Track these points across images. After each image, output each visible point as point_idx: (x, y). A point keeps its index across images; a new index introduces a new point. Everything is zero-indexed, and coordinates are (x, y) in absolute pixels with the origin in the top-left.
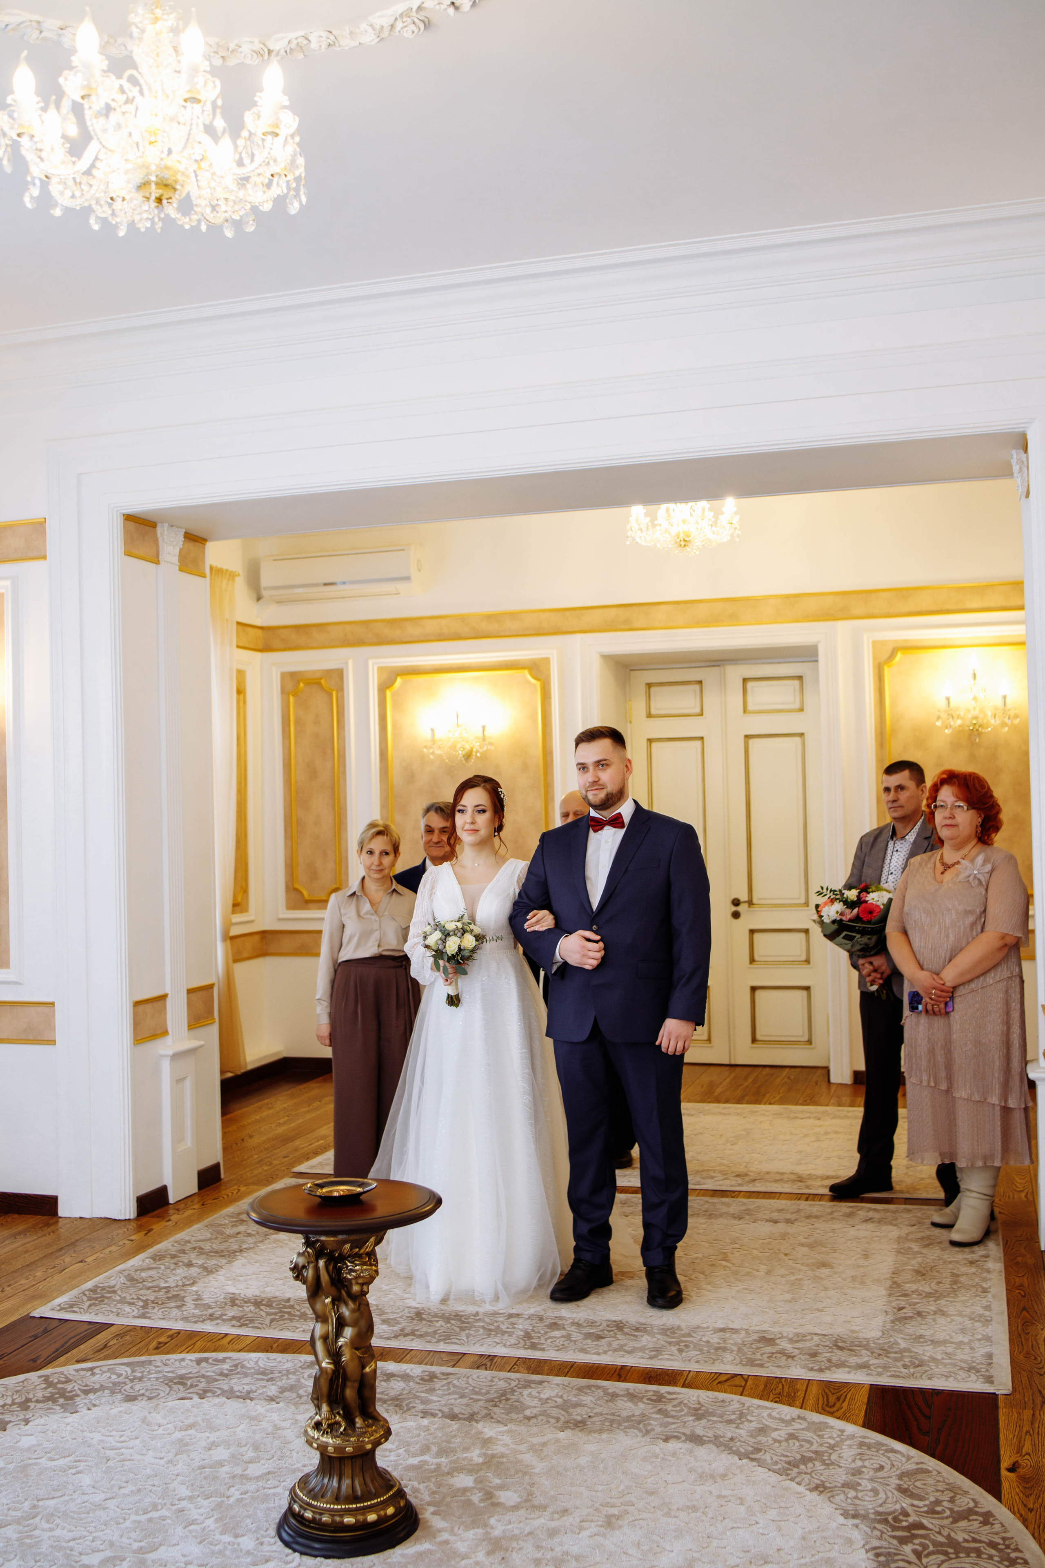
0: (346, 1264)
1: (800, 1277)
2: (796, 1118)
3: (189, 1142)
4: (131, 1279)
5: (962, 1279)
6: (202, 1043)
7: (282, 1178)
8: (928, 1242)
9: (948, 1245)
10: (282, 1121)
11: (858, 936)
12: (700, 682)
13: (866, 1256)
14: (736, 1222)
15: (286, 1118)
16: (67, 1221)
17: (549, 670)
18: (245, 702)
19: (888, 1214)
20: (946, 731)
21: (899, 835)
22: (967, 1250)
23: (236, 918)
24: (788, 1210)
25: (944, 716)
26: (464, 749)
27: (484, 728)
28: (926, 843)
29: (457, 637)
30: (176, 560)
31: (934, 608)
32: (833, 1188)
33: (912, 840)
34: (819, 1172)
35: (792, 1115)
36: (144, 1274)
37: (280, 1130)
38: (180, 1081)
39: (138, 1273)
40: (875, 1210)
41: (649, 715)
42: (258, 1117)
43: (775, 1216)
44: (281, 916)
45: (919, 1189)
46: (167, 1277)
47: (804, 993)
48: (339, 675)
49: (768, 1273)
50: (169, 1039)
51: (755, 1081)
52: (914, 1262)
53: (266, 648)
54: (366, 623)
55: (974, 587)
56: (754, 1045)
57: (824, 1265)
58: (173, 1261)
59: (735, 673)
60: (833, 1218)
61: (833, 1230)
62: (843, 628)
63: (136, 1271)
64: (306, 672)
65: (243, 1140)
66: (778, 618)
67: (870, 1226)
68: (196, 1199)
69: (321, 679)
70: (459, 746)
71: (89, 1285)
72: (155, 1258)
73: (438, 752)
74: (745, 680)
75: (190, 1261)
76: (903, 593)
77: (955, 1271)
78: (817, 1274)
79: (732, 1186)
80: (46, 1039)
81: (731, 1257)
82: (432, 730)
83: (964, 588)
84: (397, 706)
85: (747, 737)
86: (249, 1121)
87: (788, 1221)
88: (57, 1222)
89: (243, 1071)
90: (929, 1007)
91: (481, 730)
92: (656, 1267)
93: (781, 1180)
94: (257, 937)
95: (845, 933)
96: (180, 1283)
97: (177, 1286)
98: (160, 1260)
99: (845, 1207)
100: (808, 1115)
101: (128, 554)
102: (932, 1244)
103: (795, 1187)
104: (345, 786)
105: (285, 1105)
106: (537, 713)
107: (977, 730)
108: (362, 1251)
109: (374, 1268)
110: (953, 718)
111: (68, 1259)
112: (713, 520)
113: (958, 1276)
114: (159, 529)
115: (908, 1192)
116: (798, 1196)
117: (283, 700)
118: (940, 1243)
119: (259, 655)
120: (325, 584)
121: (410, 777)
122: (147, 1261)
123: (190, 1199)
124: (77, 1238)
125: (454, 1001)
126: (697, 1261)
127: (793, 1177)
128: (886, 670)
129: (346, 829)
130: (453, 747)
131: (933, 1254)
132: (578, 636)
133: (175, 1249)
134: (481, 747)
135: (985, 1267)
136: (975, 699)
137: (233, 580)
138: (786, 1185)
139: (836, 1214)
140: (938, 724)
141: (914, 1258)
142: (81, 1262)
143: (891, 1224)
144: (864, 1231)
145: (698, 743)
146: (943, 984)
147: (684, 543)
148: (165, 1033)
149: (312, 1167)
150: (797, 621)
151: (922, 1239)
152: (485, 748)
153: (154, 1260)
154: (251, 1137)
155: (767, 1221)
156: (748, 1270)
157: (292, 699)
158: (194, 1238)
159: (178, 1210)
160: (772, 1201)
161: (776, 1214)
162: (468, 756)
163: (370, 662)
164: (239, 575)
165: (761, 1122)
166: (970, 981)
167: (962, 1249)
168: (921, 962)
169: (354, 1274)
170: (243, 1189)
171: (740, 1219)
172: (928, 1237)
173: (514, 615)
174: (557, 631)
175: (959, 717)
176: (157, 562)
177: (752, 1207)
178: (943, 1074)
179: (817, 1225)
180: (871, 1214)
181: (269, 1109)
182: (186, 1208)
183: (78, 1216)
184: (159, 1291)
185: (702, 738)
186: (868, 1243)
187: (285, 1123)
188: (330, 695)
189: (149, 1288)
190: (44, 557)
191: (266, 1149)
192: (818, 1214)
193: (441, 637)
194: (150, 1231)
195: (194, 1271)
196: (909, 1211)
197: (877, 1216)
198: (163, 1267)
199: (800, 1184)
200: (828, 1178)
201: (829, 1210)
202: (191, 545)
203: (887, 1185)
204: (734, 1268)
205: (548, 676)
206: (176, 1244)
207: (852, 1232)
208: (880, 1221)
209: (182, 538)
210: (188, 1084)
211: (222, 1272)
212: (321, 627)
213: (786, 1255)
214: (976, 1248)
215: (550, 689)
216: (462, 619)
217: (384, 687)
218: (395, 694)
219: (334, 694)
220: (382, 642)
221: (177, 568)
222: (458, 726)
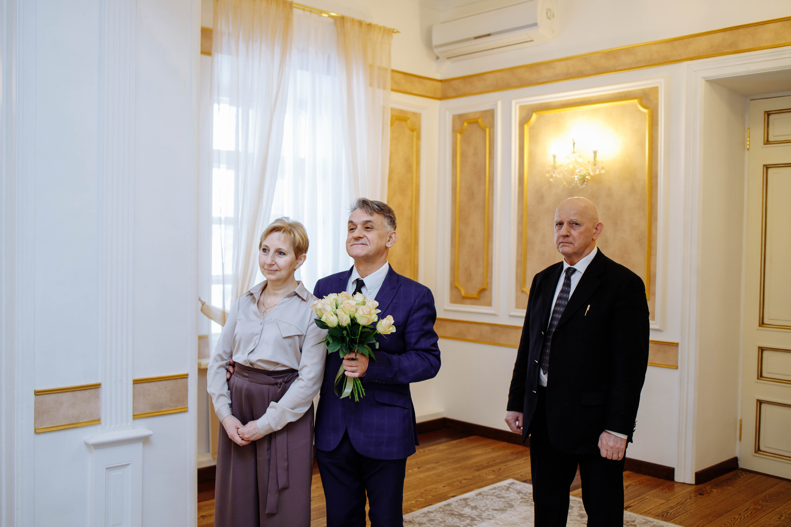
17: (657, 98)
18: (418, 138)
26: (579, 173)
27: (595, 153)
29: (581, 74)
41: (767, 142)
44: (447, 308)
48: (490, 114)
53: (444, 97)
54: (512, 70)
64: (469, 114)
69: (479, 118)
73: (559, 176)
84: (533, 138)
91: (593, 155)
104: (493, 206)
119: (437, 103)
120: (476, 38)
121: (540, 198)
129: (492, 241)
130: (573, 172)
132: (686, 63)
134: (594, 171)
137: (390, 35)
152: (597, 172)
157: (459, 136)
162: (581, 180)
163: (514, 102)
164: (396, 32)
173: (628, 51)
174: (666, 62)
188: (485, 131)
193: (568, 76)
205: (657, 104)
215: (657, 116)
216: (585, 58)
217: (524, 122)
218: (531, 128)
219: (487, 130)
220: (523, 84)
222: (574, 153)
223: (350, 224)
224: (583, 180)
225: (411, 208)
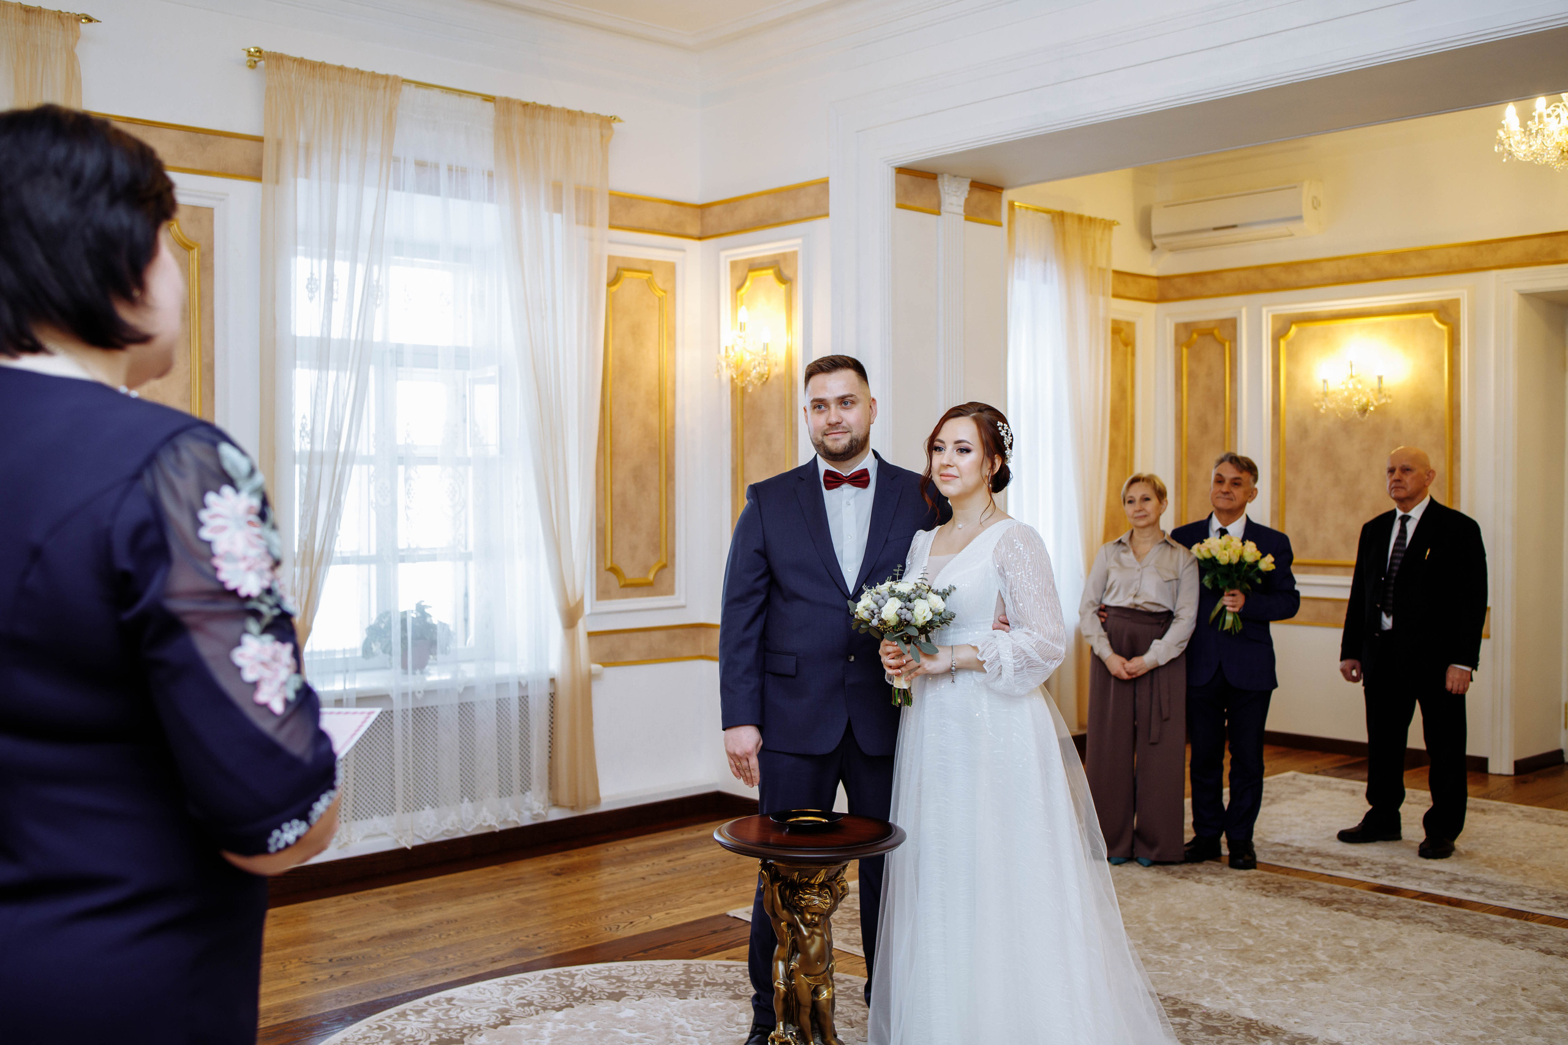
17: (1458, 313)
18: (1133, 354)
27: (1380, 378)
29: (1357, 279)
30: (961, 210)
48: (1232, 324)
53: (1162, 299)
54: (1261, 268)
64: (1200, 322)
70: (1355, 400)
73: (1331, 406)
82: (1325, 382)
84: (1291, 356)
91: (1376, 380)
101: (900, 206)
106: (1443, 363)
114: (940, 180)
117: (1176, 353)
119: (1153, 307)
120: (1216, 229)
121: (1303, 432)
130: (1348, 400)
132: (1494, 272)
134: (1378, 401)
137: (1110, 229)
147: (1566, 153)
152: (1383, 402)
157: (1185, 351)
163: (1264, 310)
164: (1126, 224)
171: (1508, 943)
173: (1421, 253)
174: (1469, 269)
176: (938, 213)
188: (1223, 346)
190: (827, 215)
193: (1342, 280)
202: (979, 195)
205: (1458, 320)
209: (966, 187)
212: (1216, 273)
215: (1459, 333)
216: (1363, 258)
217: (1277, 338)
218: (1289, 344)
219: (1227, 344)
220: (1277, 287)
221: (962, 218)
222: (1352, 377)
223: (1218, 477)
224: (1364, 410)
225: (1125, 446)
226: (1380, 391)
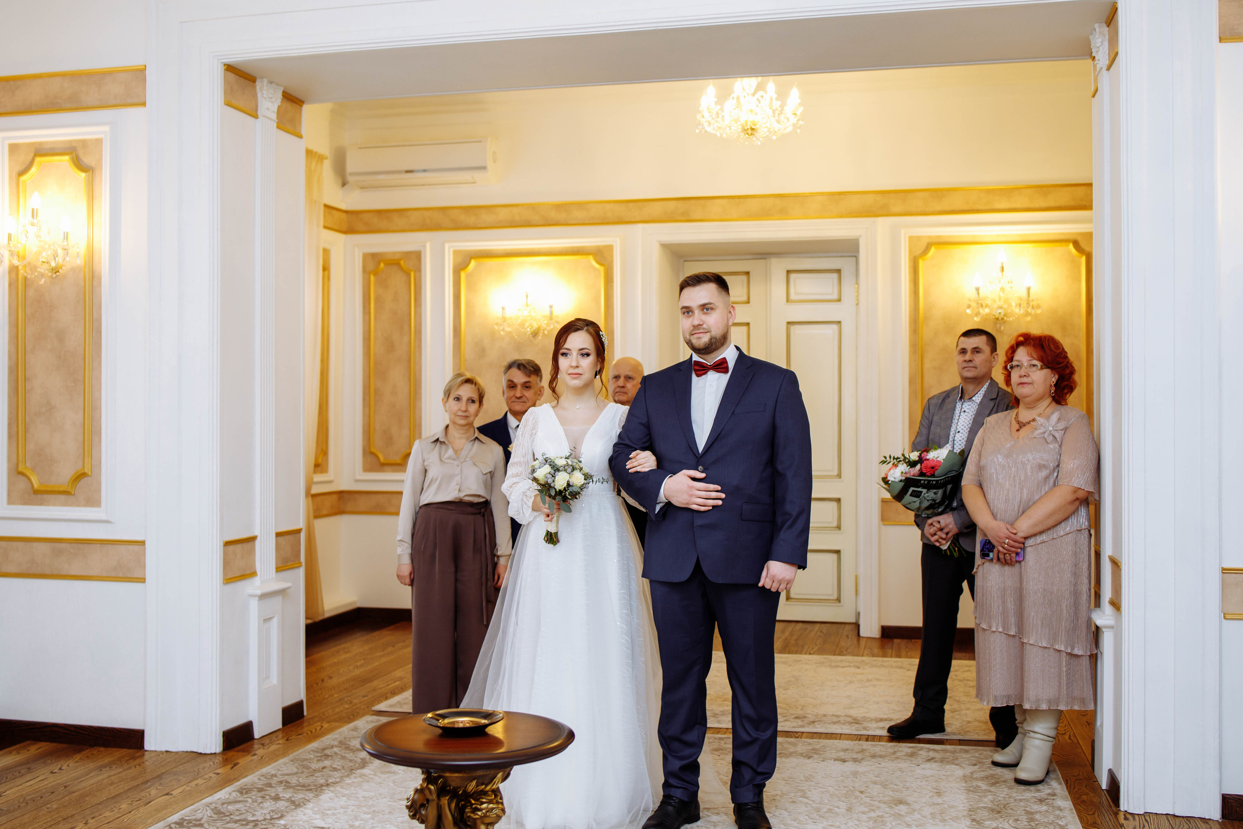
0: (470, 802)
1: (880, 814)
2: (838, 666)
3: (274, 680)
4: (217, 812)
5: (1037, 816)
6: (289, 585)
7: (363, 715)
8: (995, 782)
9: (1013, 783)
10: (359, 664)
11: (924, 491)
12: (748, 273)
13: (939, 794)
14: (806, 761)
15: (363, 661)
16: (153, 754)
17: (612, 256)
18: (329, 279)
19: (948, 754)
20: (975, 319)
21: (967, 397)
22: (1032, 788)
23: (317, 478)
24: (852, 750)
25: (974, 304)
26: (532, 327)
27: (551, 307)
28: (992, 404)
29: (528, 224)
30: (274, 116)
31: (966, 208)
32: (891, 730)
33: (978, 402)
34: (872, 715)
35: (833, 664)
36: (230, 807)
37: (357, 672)
38: (267, 620)
39: (225, 806)
40: (934, 750)
42: (336, 660)
43: (842, 755)
44: (358, 477)
45: (969, 732)
46: (255, 811)
47: (835, 556)
48: (417, 257)
49: (849, 809)
50: (257, 581)
51: (791, 634)
52: (985, 800)
53: (349, 231)
54: (444, 210)
55: (1001, 190)
56: (788, 603)
57: (901, 802)
58: (260, 794)
59: (778, 267)
60: (897, 758)
61: (900, 770)
62: (883, 224)
63: (223, 804)
64: (386, 253)
65: (323, 680)
66: (823, 214)
67: (934, 765)
68: (280, 735)
70: (527, 324)
71: (176, 817)
72: (242, 791)
73: (508, 329)
74: (789, 272)
75: (278, 795)
76: (938, 193)
77: (1027, 809)
78: (897, 811)
79: (794, 727)
80: (136, 576)
81: (809, 794)
82: (503, 308)
83: (993, 190)
84: (471, 287)
85: (788, 323)
86: (328, 663)
87: (855, 760)
88: (143, 755)
89: (321, 618)
90: (1001, 556)
91: (549, 308)
92: (746, 804)
93: (839, 722)
94: (335, 497)
95: (912, 489)
96: (268, 817)
97: (265, 820)
98: (247, 793)
99: (905, 748)
100: (847, 664)
101: (228, 104)
102: (998, 783)
103: (853, 728)
104: (420, 359)
105: (361, 650)
106: (600, 296)
107: (1002, 319)
108: (488, 788)
109: (500, 806)
110: (982, 306)
111: (153, 792)
112: (780, 109)
113: (1032, 813)
114: (258, 84)
115: (959, 734)
116: (859, 737)
117: (364, 279)
118: (1005, 781)
119: (342, 237)
120: (407, 172)
121: (482, 352)
122: (234, 794)
123: (275, 734)
124: (164, 771)
125: (552, 538)
126: (777, 798)
127: (849, 719)
128: (921, 262)
129: (420, 399)
130: (522, 325)
131: (1003, 793)
132: (641, 226)
133: (261, 782)
134: (548, 325)
135: (1055, 805)
136: (1002, 289)
137: (322, 162)
138: (844, 727)
139: (898, 754)
140: (968, 311)
141: (985, 796)
142: (167, 794)
143: (953, 764)
144: (931, 770)
145: (745, 328)
146: (1015, 534)
147: (751, 131)
148: (253, 574)
149: (391, 706)
150: (841, 217)
151: (987, 777)
152: (552, 327)
153: (241, 793)
154: (330, 678)
155: (835, 760)
156: (828, 807)
157: (372, 278)
158: (280, 772)
159: (263, 744)
160: (836, 742)
161: (843, 753)
162: (535, 334)
163: (447, 246)
164: (326, 158)
165: (806, 670)
166: (1041, 533)
167: (1028, 787)
168: (995, 512)
169: (480, 813)
170: (326, 725)
171: (809, 758)
172: (992, 776)
173: (581, 205)
174: (620, 221)
175: (987, 306)
176: (256, 117)
177: (818, 747)
178: (1012, 620)
179: (883, 764)
180: (932, 754)
181: (346, 652)
182: (271, 743)
183: (164, 749)
184: (247, 824)
185: (748, 324)
186: (936, 781)
187: (362, 665)
188: (409, 275)
189: (236, 822)
190: (144, 104)
191: (345, 689)
192: (882, 753)
193: (513, 224)
194: (235, 765)
195: (281, 805)
196: (966, 751)
197: (938, 756)
198: (250, 800)
199: (857, 725)
200: (881, 720)
201: (892, 750)
202: (288, 105)
203: (941, 729)
204: (815, 805)
205: (611, 262)
206: (262, 778)
207: (919, 771)
208: (942, 761)
209: (280, 95)
210: (275, 622)
211: (310, 805)
212: (401, 212)
213: (862, 792)
214: (1040, 787)
215: (612, 273)
216: (533, 207)
217: (458, 269)
218: (467, 276)
219: (412, 274)
220: (458, 227)
221: (275, 125)
222: (527, 305)
226: (551, 317)
